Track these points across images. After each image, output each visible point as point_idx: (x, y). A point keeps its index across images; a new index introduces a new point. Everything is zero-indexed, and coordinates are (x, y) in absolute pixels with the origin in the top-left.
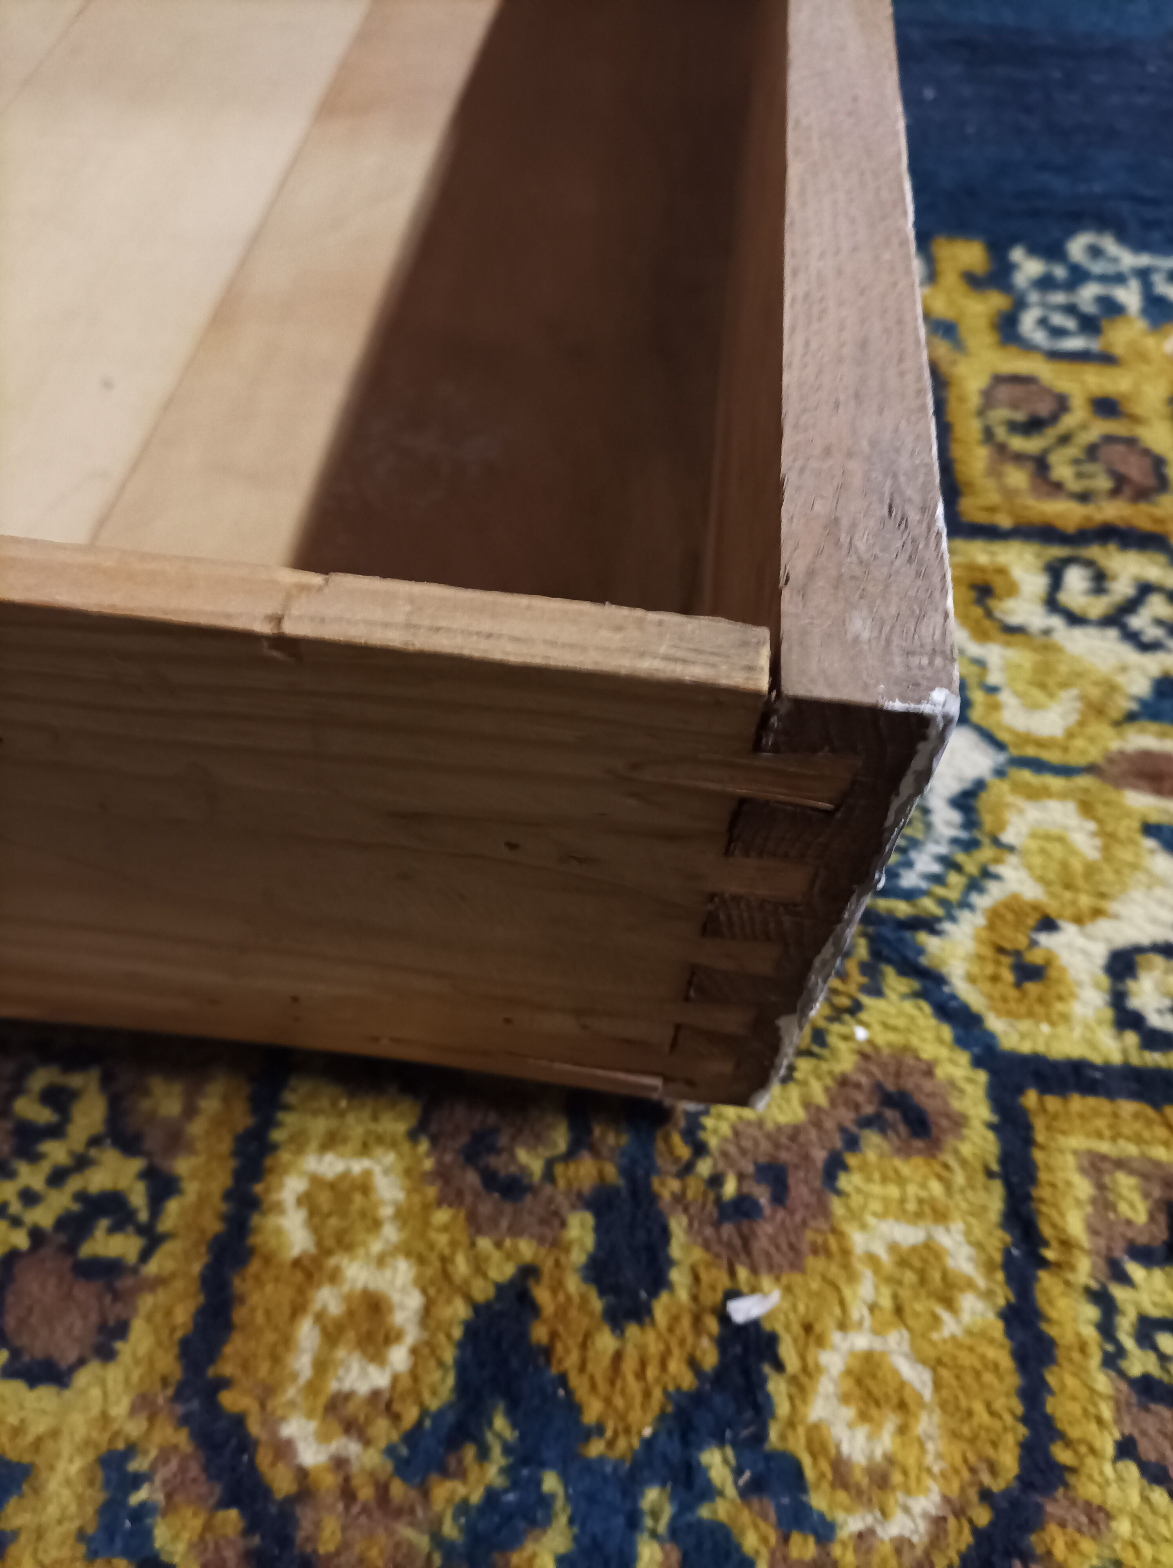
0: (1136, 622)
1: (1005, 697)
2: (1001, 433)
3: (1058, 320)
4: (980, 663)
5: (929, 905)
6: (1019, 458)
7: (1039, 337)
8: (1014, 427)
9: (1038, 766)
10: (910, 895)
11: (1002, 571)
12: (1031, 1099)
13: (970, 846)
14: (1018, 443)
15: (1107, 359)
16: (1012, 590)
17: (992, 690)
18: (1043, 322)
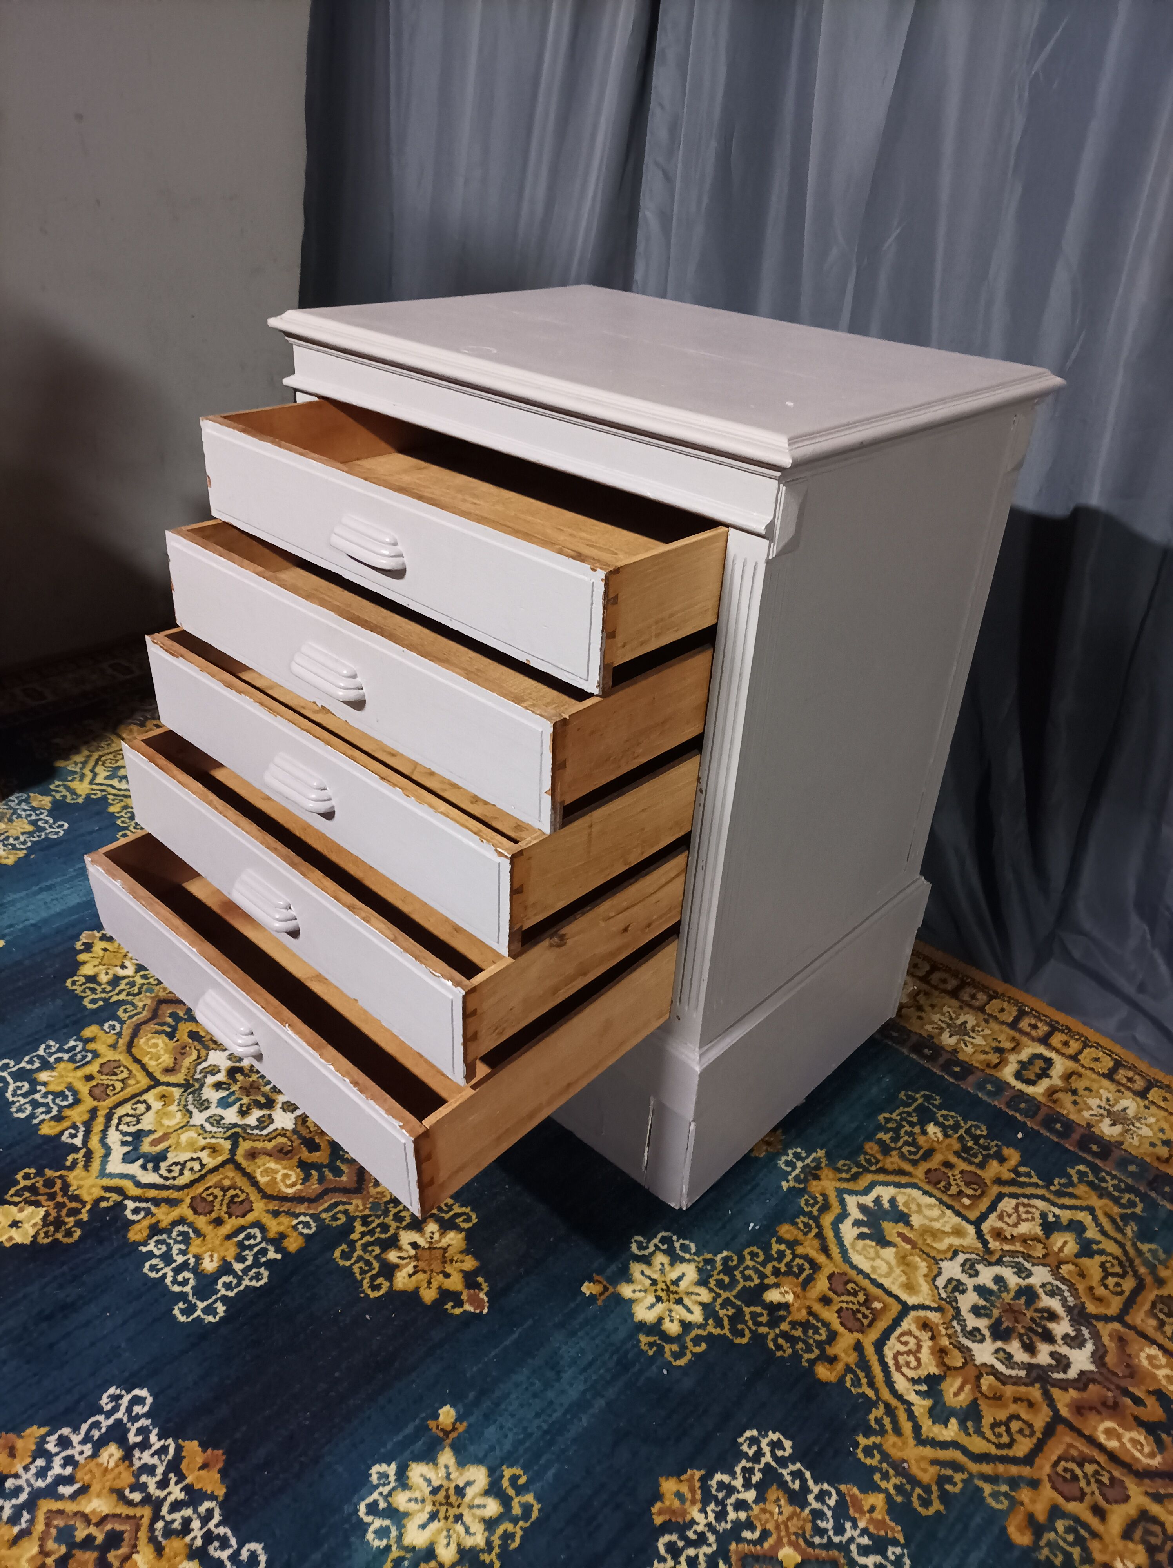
0: (179, 1167)
1: (196, 1135)
2: (238, 1191)
3: (252, 1242)
4: (205, 1138)
5: (185, 1094)
6: (229, 1188)
7: (252, 1231)
8: (237, 1196)
9: (182, 1128)
10: (190, 1094)
11: (214, 1158)
12: (152, 1083)
13: (185, 1106)
14: (232, 1192)
15: (229, 1237)
16: (209, 1156)
17: (199, 1135)
18: (254, 1237)
